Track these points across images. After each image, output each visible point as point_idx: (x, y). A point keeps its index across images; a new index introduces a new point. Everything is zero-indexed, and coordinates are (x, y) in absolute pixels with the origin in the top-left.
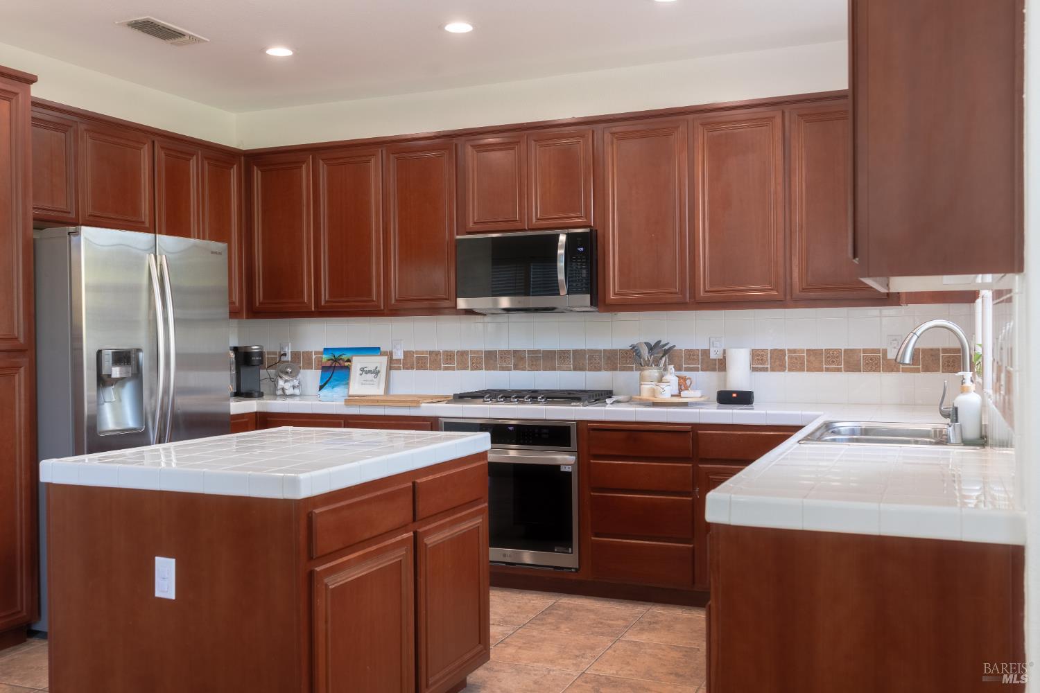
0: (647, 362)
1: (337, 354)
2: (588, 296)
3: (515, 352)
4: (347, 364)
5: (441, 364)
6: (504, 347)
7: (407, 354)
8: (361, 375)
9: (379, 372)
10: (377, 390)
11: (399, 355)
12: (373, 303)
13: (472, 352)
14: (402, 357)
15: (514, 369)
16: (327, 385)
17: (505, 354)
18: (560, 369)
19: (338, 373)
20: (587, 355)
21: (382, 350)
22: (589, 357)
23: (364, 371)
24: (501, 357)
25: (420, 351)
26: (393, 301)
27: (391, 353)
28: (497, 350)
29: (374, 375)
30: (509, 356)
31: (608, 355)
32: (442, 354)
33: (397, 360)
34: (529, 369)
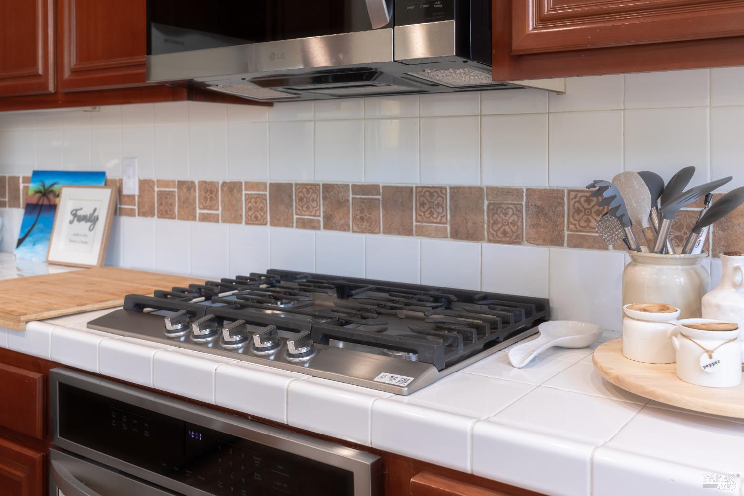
1: (48, 182)
2: (451, 26)
3: (328, 188)
4: (54, 200)
5: (195, 209)
6: (305, 176)
7: (145, 185)
8: (71, 222)
9: (97, 219)
10: (91, 255)
12: (38, 80)
13: (250, 185)
14: (136, 192)
15: (326, 227)
17: (307, 192)
18: (421, 232)
19: (44, 216)
20: (486, 203)
21: (109, 176)
22: (491, 207)
23: (77, 217)
24: (301, 200)
25: (164, 181)
26: (67, 74)
27: (121, 181)
28: (293, 182)
29: (89, 224)
30: (315, 196)
31: (539, 203)
32: (197, 188)
33: (129, 196)
34: (355, 229)
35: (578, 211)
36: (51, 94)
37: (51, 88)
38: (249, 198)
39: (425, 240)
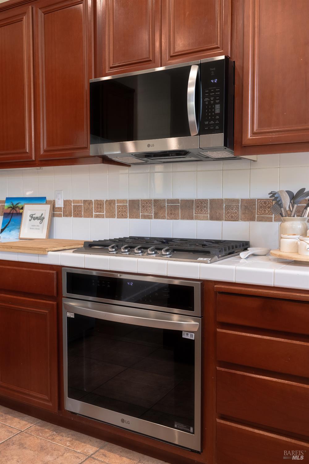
0: (289, 212)
1: (15, 203)
2: (222, 135)
3: (156, 201)
4: (21, 211)
5: (92, 212)
6: (146, 196)
7: (66, 203)
8: (30, 220)
9: (44, 218)
10: (41, 234)
11: (60, 204)
12: (26, 155)
13: (119, 201)
14: (63, 206)
15: (155, 218)
16: (6, 229)
17: (146, 203)
18: (197, 218)
19: (14, 218)
20: (224, 205)
21: (48, 199)
22: (226, 207)
23: (32, 217)
24: (143, 207)
25: (76, 200)
26: (42, 152)
27: (54, 201)
28: (140, 199)
29: (40, 221)
30: (150, 205)
31: (246, 205)
32: (93, 203)
33: (58, 208)
34: (168, 218)
35: (261, 207)
36: (33, 161)
37: (33, 159)
38: (118, 207)
39: (199, 221)
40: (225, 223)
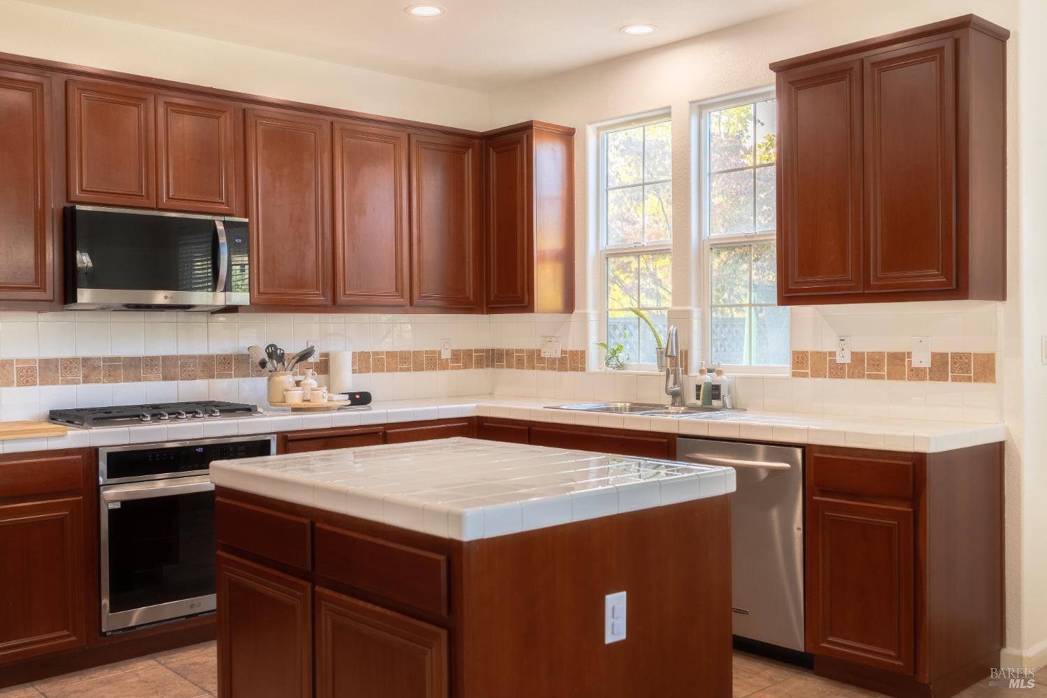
3: (85, 360)
15: (84, 382)
17: (69, 363)
18: (145, 379)
20: (180, 363)
24: (66, 368)
30: (76, 365)
31: (204, 361)
34: (105, 381)
35: (221, 363)
38: (19, 370)
39: (148, 383)
40: (181, 382)
